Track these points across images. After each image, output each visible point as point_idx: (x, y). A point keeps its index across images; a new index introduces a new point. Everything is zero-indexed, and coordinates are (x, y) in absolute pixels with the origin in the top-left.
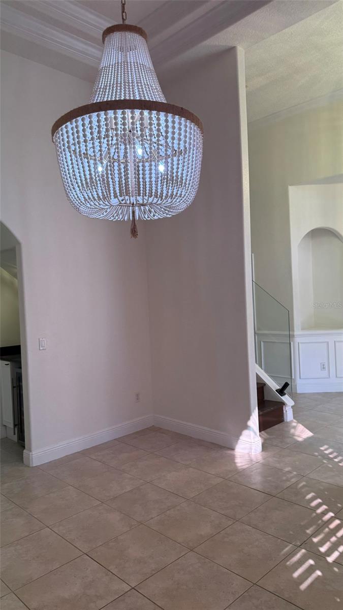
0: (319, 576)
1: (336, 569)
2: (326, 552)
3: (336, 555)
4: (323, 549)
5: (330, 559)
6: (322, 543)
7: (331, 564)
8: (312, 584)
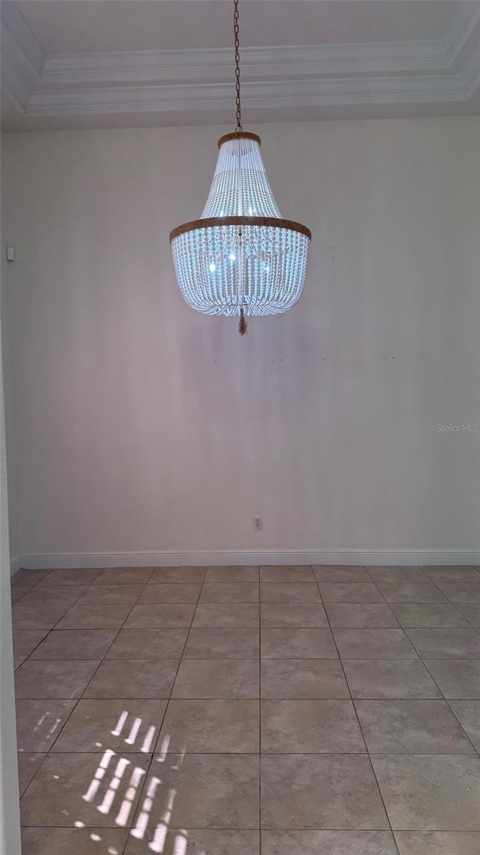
0: (114, 730)
1: (99, 745)
2: (118, 761)
3: (105, 762)
4: (123, 763)
5: (109, 754)
6: (128, 772)
7: (106, 749)
8: (117, 721)
